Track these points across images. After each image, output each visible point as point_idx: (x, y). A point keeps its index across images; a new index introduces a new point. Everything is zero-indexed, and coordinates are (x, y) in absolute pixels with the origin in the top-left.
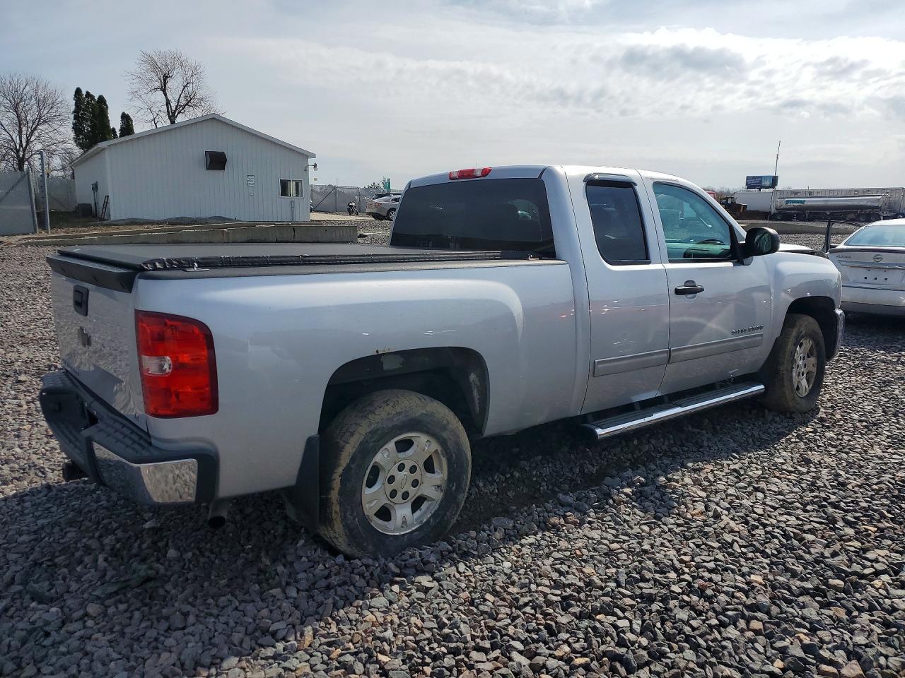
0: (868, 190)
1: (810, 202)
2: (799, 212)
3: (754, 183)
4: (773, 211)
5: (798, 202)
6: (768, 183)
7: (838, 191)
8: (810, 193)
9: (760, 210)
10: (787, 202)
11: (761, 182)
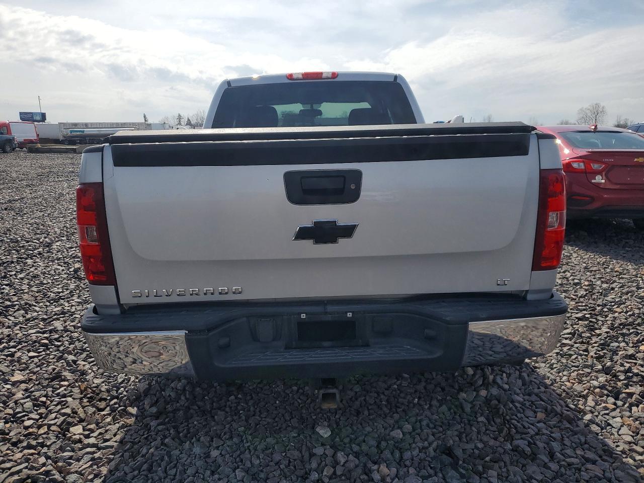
0: (124, 124)
1: (88, 131)
2: (82, 139)
3: (27, 117)
4: (61, 138)
5: (80, 131)
6: (38, 118)
7: (105, 123)
8: (86, 125)
9: (51, 138)
10: (71, 132)
11: (32, 117)
